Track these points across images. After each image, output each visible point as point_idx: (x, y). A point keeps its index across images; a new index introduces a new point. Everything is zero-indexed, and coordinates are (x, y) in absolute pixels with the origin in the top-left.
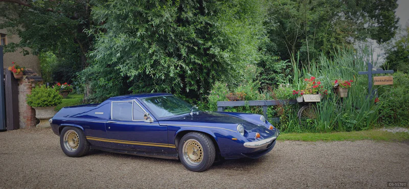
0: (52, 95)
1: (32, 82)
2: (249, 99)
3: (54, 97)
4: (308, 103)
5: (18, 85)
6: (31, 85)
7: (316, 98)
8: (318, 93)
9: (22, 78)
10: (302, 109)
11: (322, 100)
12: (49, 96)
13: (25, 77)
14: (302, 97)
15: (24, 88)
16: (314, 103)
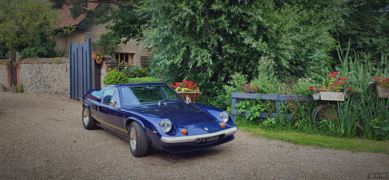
0: (119, 78)
1: (109, 67)
2: (261, 92)
3: (120, 79)
4: (326, 102)
5: (101, 68)
6: (108, 69)
7: (338, 97)
8: (342, 91)
9: (102, 63)
10: (320, 108)
11: (346, 100)
12: (117, 78)
13: (104, 62)
14: (319, 94)
15: (103, 70)
16: (335, 102)
